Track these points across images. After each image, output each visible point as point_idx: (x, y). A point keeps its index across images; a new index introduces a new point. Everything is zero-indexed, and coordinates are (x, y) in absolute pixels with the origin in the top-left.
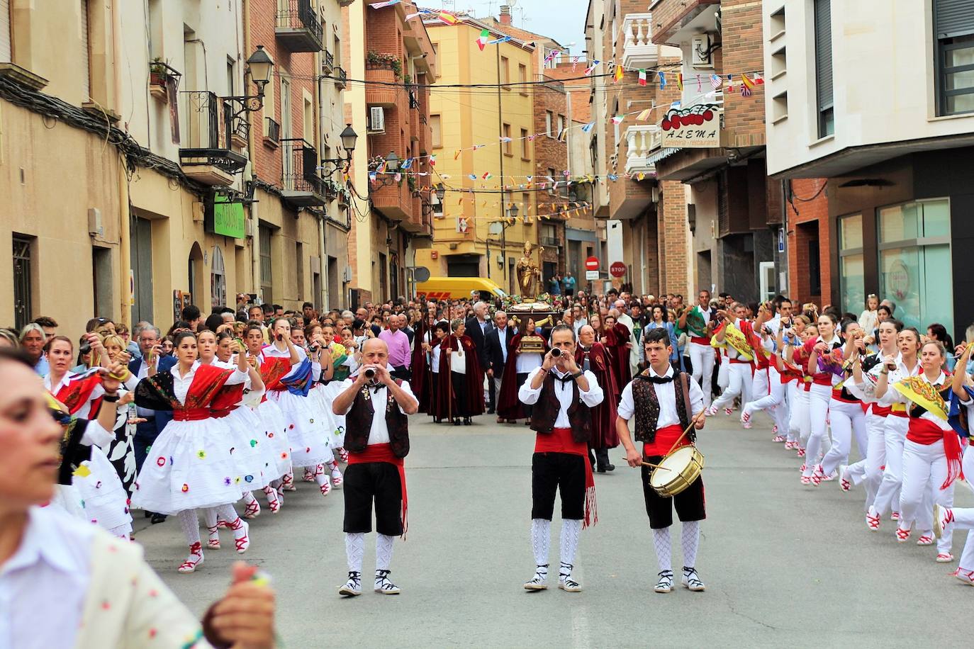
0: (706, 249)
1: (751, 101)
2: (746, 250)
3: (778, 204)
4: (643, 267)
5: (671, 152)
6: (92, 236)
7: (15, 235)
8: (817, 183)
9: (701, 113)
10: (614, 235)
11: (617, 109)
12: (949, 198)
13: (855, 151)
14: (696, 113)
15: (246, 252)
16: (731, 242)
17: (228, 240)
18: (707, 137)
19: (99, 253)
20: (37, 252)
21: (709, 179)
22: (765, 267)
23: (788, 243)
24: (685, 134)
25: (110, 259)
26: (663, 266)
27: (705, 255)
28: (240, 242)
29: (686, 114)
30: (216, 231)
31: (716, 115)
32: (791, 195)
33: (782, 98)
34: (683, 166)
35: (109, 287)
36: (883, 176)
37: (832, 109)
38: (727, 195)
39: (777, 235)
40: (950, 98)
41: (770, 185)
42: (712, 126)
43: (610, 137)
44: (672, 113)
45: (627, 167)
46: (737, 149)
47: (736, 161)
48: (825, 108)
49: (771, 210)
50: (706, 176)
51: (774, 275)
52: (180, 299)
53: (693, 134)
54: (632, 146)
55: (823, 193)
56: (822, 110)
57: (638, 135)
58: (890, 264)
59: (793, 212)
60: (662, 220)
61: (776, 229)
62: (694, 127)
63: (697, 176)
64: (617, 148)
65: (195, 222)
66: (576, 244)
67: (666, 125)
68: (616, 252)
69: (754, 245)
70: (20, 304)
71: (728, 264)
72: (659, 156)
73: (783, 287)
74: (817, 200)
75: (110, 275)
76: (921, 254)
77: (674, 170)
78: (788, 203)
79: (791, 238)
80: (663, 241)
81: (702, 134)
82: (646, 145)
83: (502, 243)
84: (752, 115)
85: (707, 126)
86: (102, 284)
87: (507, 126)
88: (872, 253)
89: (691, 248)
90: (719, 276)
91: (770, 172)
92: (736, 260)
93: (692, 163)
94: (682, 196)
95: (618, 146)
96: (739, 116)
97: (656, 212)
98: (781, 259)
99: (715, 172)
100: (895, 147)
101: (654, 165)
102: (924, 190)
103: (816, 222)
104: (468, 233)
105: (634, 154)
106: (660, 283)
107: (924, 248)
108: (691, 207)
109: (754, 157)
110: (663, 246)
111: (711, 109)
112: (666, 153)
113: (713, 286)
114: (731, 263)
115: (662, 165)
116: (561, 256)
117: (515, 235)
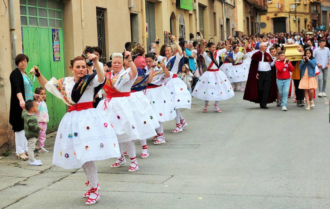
6: (130, 9)
7: (97, 8)
15: (193, 16)
17: (186, 11)
19: (133, 16)
20: (107, 15)
25: (138, 19)
28: (191, 12)
30: (181, 8)
35: (137, 30)
52: (167, 35)
65: (173, 3)
66: (325, 12)
70: (100, 37)
75: (138, 25)
83: (295, 13)
86: (134, 29)
104: (281, 9)
116: (319, 17)
117: (301, 9)
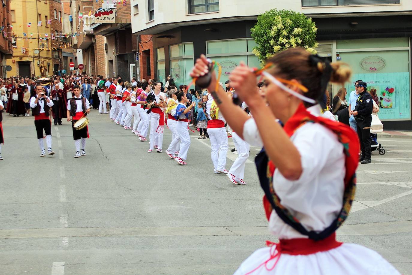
0: (111, 59)
1: (126, 7)
2: (125, 60)
3: (136, 44)
4: (90, 66)
5: (98, 25)
8: (149, 37)
9: (109, 11)
10: (80, 54)
11: (79, 9)
12: (193, 42)
13: (161, 25)
14: (107, 11)
16: (120, 57)
18: (111, 19)
21: (112, 35)
22: (132, 66)
23: (139, 57)
24: (103, 18)
26: (97, 66)
27: (111, 62)
29: (103, 11)
31: (114, 12)
32: (140, 41)
33: (137, 6)
34: (103, 30)
36: (172, 35)
37: (154, 10)
38: (118, 40)
39: (136, 55)
40: (193, 8)
41: (133, 37)
42: (112, 16)
43: (77, 19)
44: (99, 11)
45: (83, 30)
46: (122, 24)
47: (121, 28)
48: (151, 10)
49: (133, 46)
50: (111, 34)
51: (135, 68)
53: (106, 19)
54: (85, 22)
55: (151, 40)
56: (150, 11)
57: (87, 18)
58: (174, 65)
59: (141, 47)
60: (96, 49)
61: (135, 52)
62: (106, 16)
63: (108, 34)
64: (80, 23)
66: (66, 58)
67: (96, 15)
68: (80, 61)
69: (128, 58)
71: (119, 65)
72: (94, 26)
73: (138, 73)
74: (149, 42)
76: (184, 61)
77: (100, 31)
78: (139, 43)
79: (141, 55)
80: (96, 57)
81: (109, 18)
82: (90, 22)
83: (39, 57)
84: (126, 12)
85: (111, 16)
87: (40, 15)
88: (168, 61)
89: (106, 59)
90: (116, 69)
91: (133, 32)
92: (122, 63)
93: (106, 29)
94: (103, 41)
95: (80, 22)
96: (122, 12)
97: (94, 46)
98: (137, 63)
99: (114, 32)
100: (175, 24)
101: (92, 29)
102: (185, 39)
103: (149, 50)
104: (26, 54)
105: (86, 25)
106: (96, 72)
107: (185, 59)
108: (106, 45)
109: (127, 27)
110: (97, 59)
111: (112, 10)
112: (97, 25)
113: (114, 73)
114: (120, 64)
115: (95, 29)
116: (61, 62)
117: (44, 54)
